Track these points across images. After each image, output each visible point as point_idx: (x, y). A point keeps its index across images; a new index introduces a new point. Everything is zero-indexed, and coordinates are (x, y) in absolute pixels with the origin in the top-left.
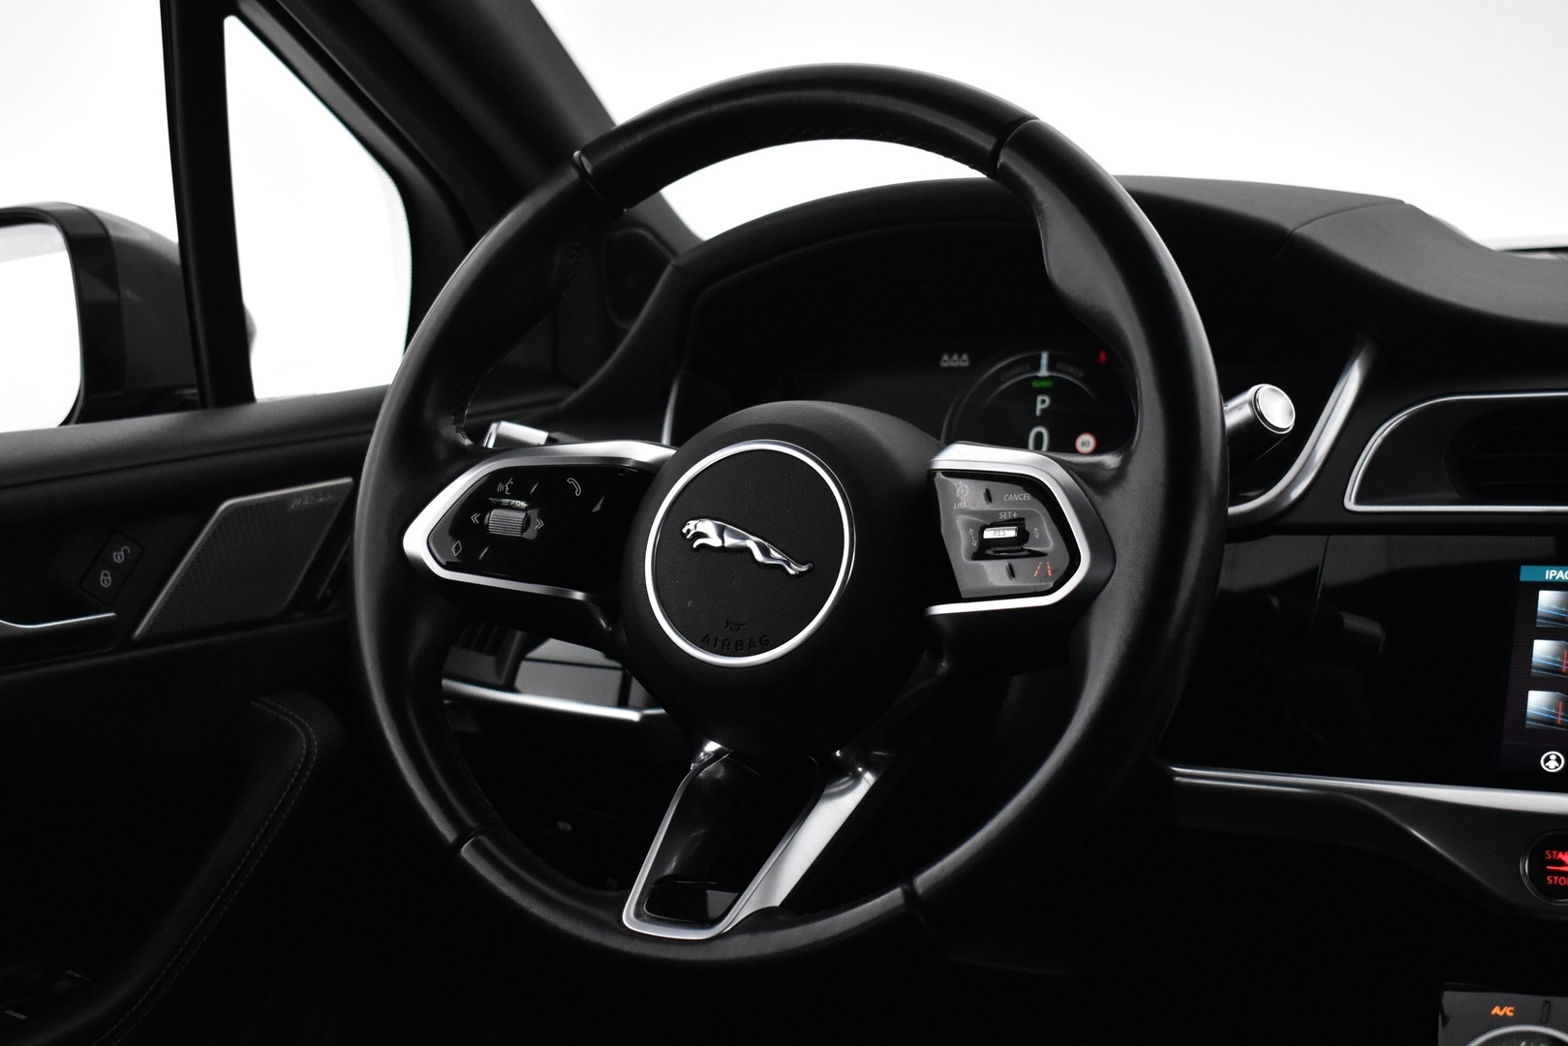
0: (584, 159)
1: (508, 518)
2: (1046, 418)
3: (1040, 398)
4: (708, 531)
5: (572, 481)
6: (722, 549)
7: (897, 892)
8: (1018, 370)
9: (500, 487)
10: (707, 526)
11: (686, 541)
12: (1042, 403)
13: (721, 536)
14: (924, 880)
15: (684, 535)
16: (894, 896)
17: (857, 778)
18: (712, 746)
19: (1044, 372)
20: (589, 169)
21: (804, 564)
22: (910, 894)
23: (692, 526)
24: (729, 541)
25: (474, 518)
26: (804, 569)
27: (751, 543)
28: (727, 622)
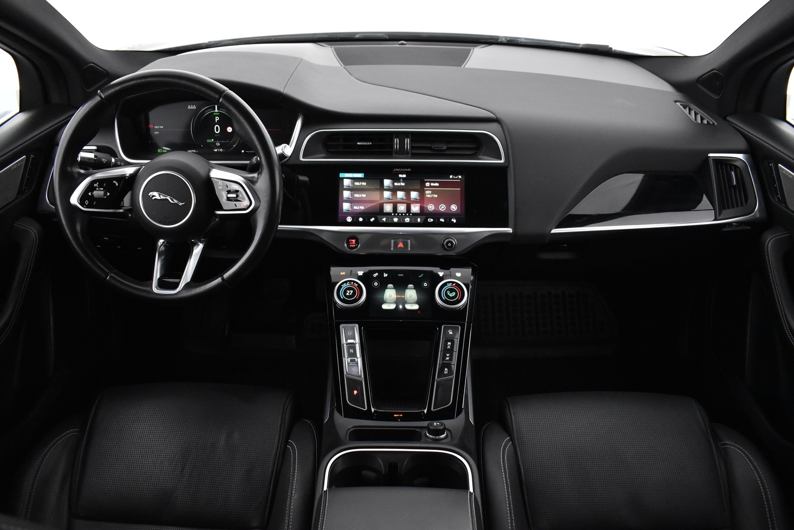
0: (101, 94)
1: (98, 193)
2: (218, 123)
3: (216, 118)
4: (156, 195)
5: (114, 182)
6: (161, 200)
7: (220, 278)
8: (210, 110)
9: (95, 185)
10: (155, 194)
11: (150, 198)
12: (217, 119)
13: (160, 197)
14: (226, 275)
15: (149, 196)
16: (219, 280)
17: (199, 245)
18: (161, 241)
19: (216, 111)
20: (103, 97)
21: (183, 203)
22: (223, 279)
23: (151, 193)
24: (162, 197)
25: (90, 194)
26: (183, 204)
27: (168, 198)
28: (165, 217)
